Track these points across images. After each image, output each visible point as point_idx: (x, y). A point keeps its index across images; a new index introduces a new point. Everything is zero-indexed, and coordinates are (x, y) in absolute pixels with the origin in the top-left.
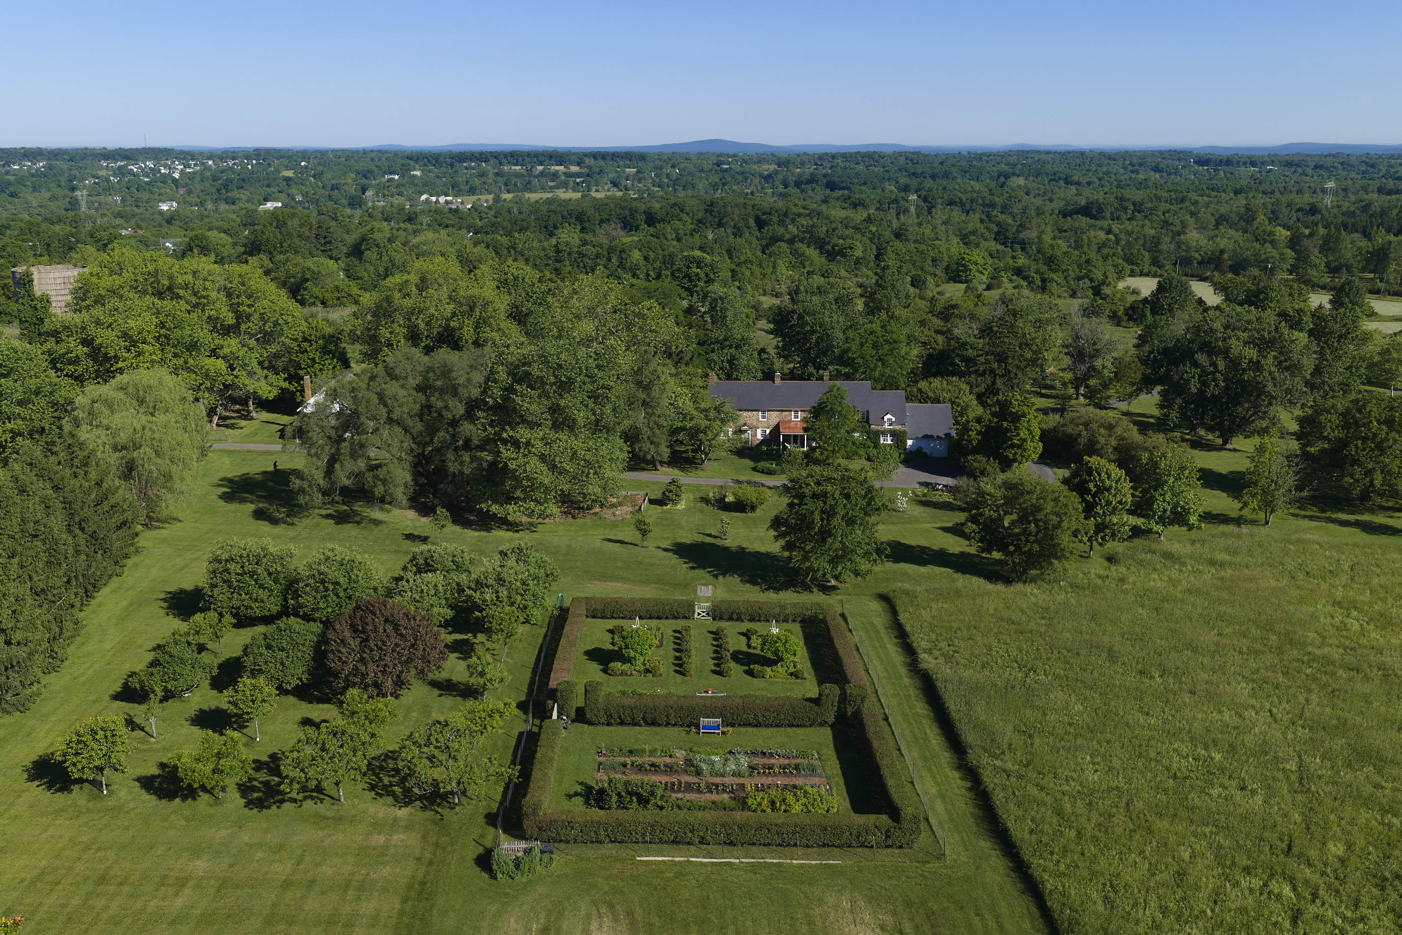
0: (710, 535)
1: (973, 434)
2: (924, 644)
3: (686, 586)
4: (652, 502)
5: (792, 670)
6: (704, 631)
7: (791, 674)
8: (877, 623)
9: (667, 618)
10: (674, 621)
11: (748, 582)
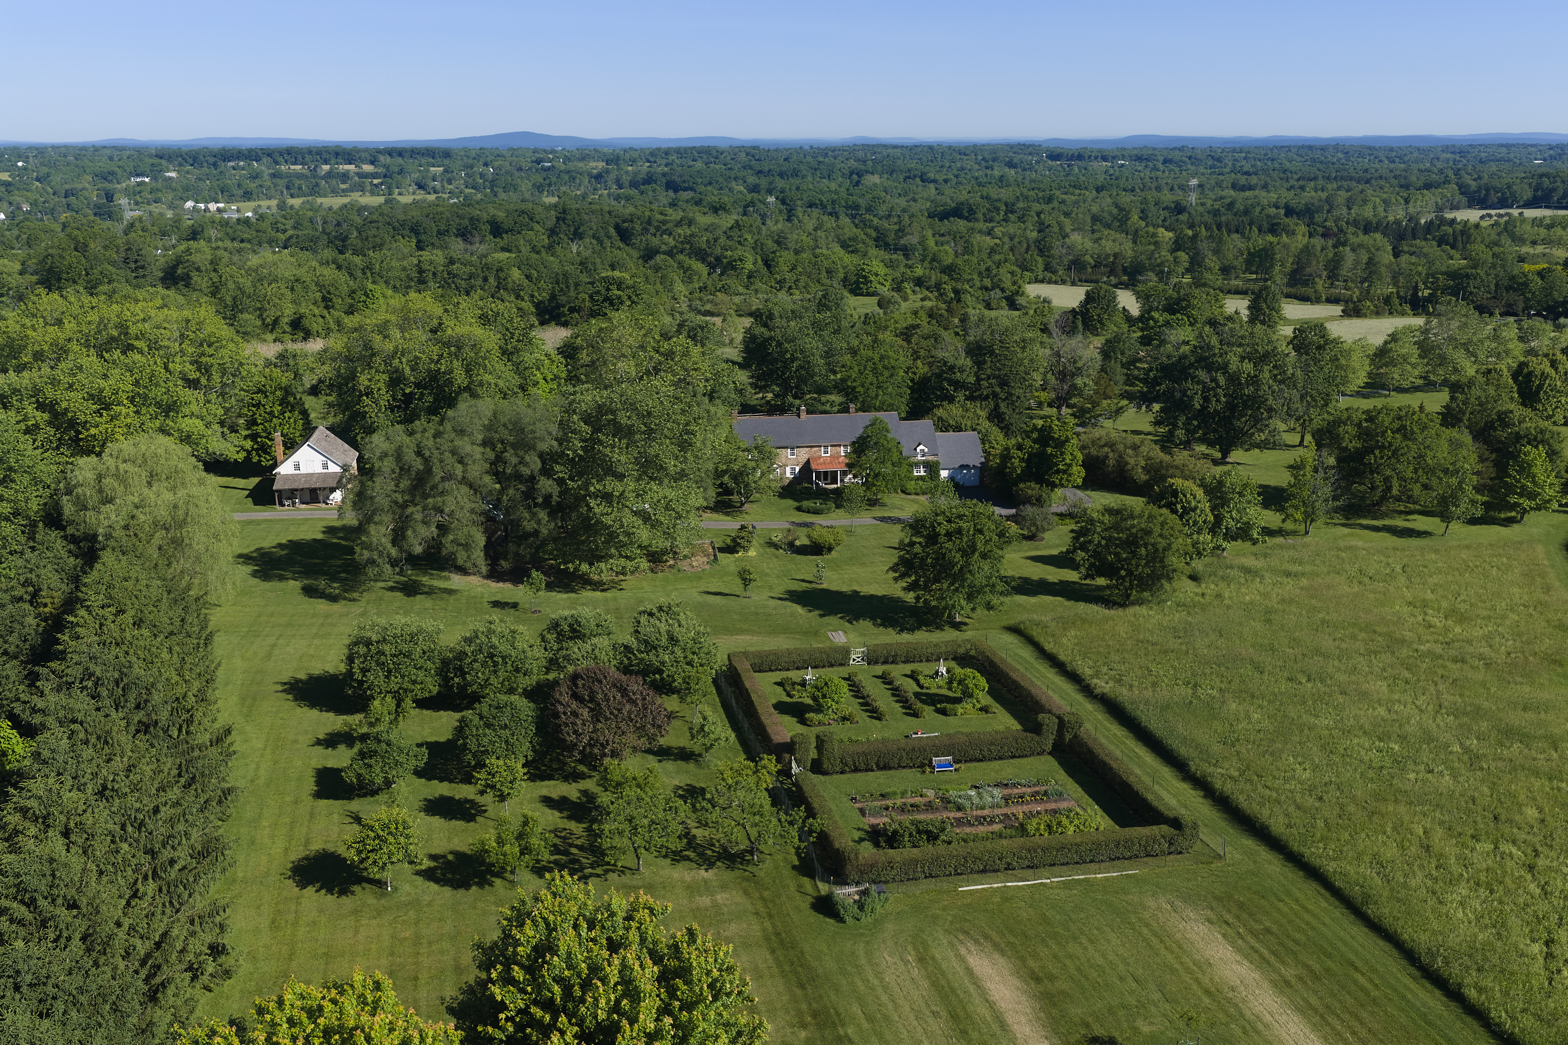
0: (803, 581)
1: (1016, 462)
3: (816, 634)
4: (722, 550)
5: (979, 706)
6: (870, 676)
7: (981, 709)
8: (1024, 655)
9: (827, 666)
10: (835, 669)
11: (881, 625)
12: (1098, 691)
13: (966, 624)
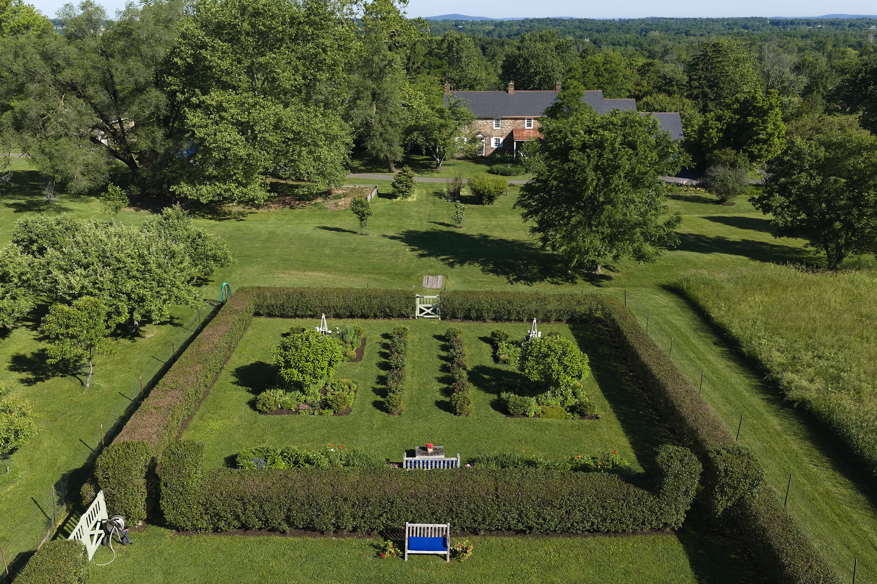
0: (443, 224)
2: (778, 358)
3: (408, 276)
4: (380, 195)
5: (572, 401)
6: (428, 335)
7: (573, 409)
8: (678, 324)
9: (375, 317)
10: (386, 321)
11: (492, 271)
12: (793, 394)
13: (609, 278)
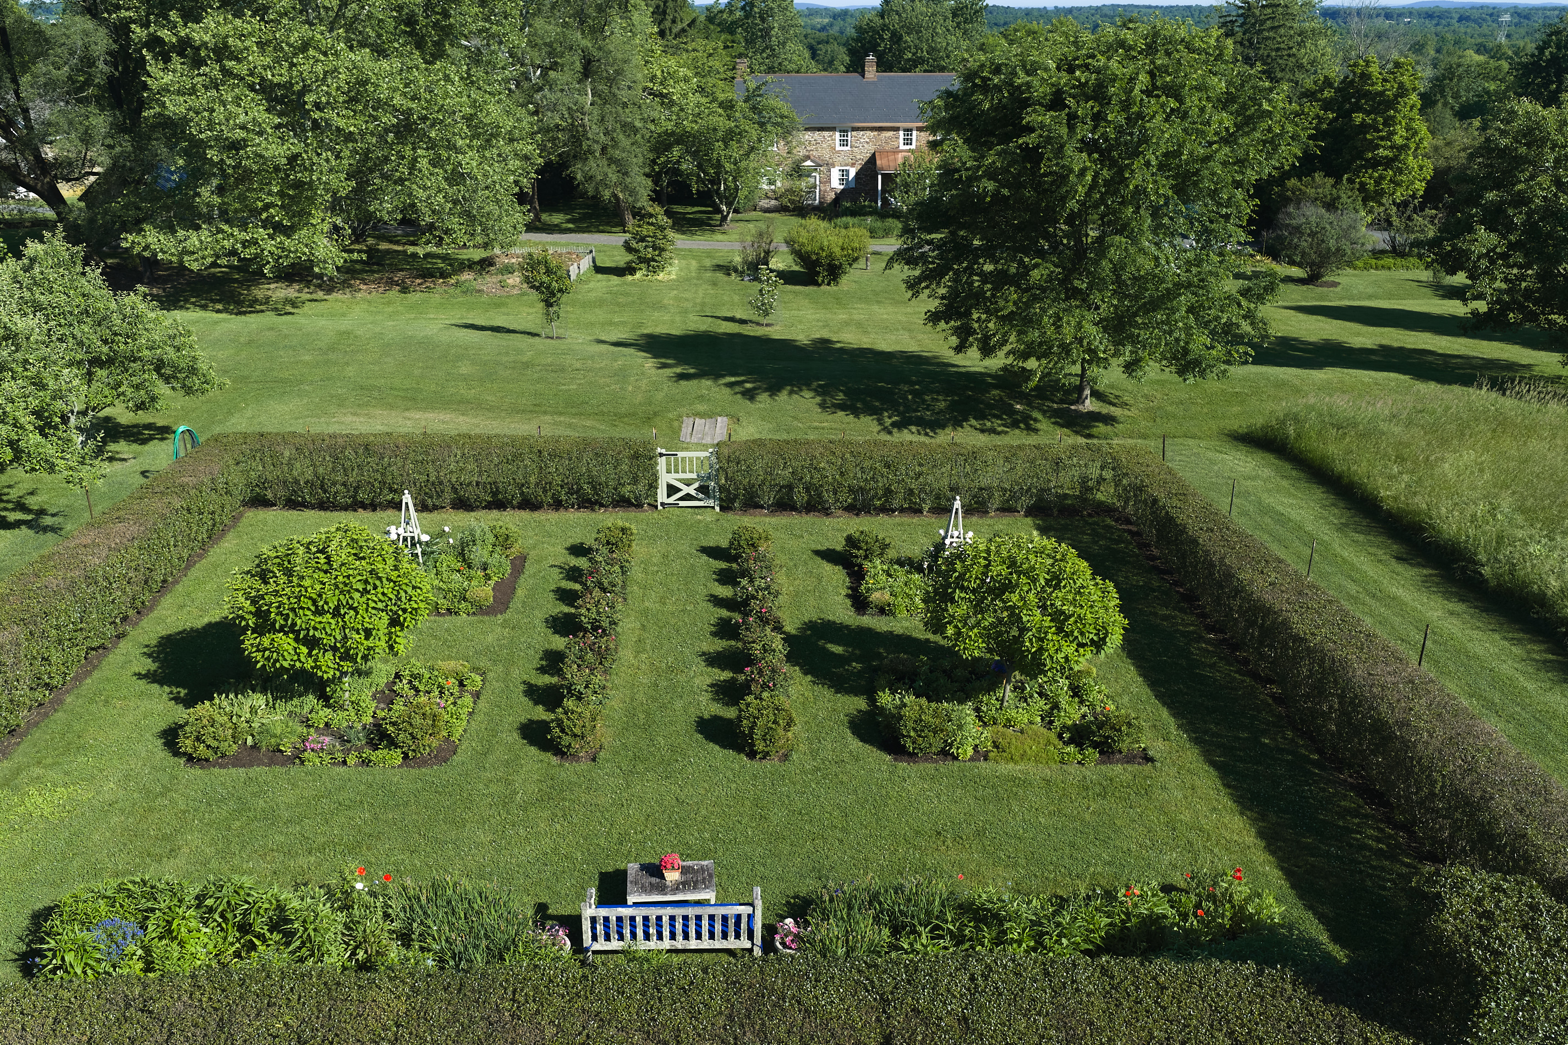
3: (648, 420)
4: (599, 270)
5: (1072, 713)
6: (686, 547)
7: (1078, 736)
8: (1294, 514)
9: (558, 505)
11: (842, 407)
13: (1109, 420)
